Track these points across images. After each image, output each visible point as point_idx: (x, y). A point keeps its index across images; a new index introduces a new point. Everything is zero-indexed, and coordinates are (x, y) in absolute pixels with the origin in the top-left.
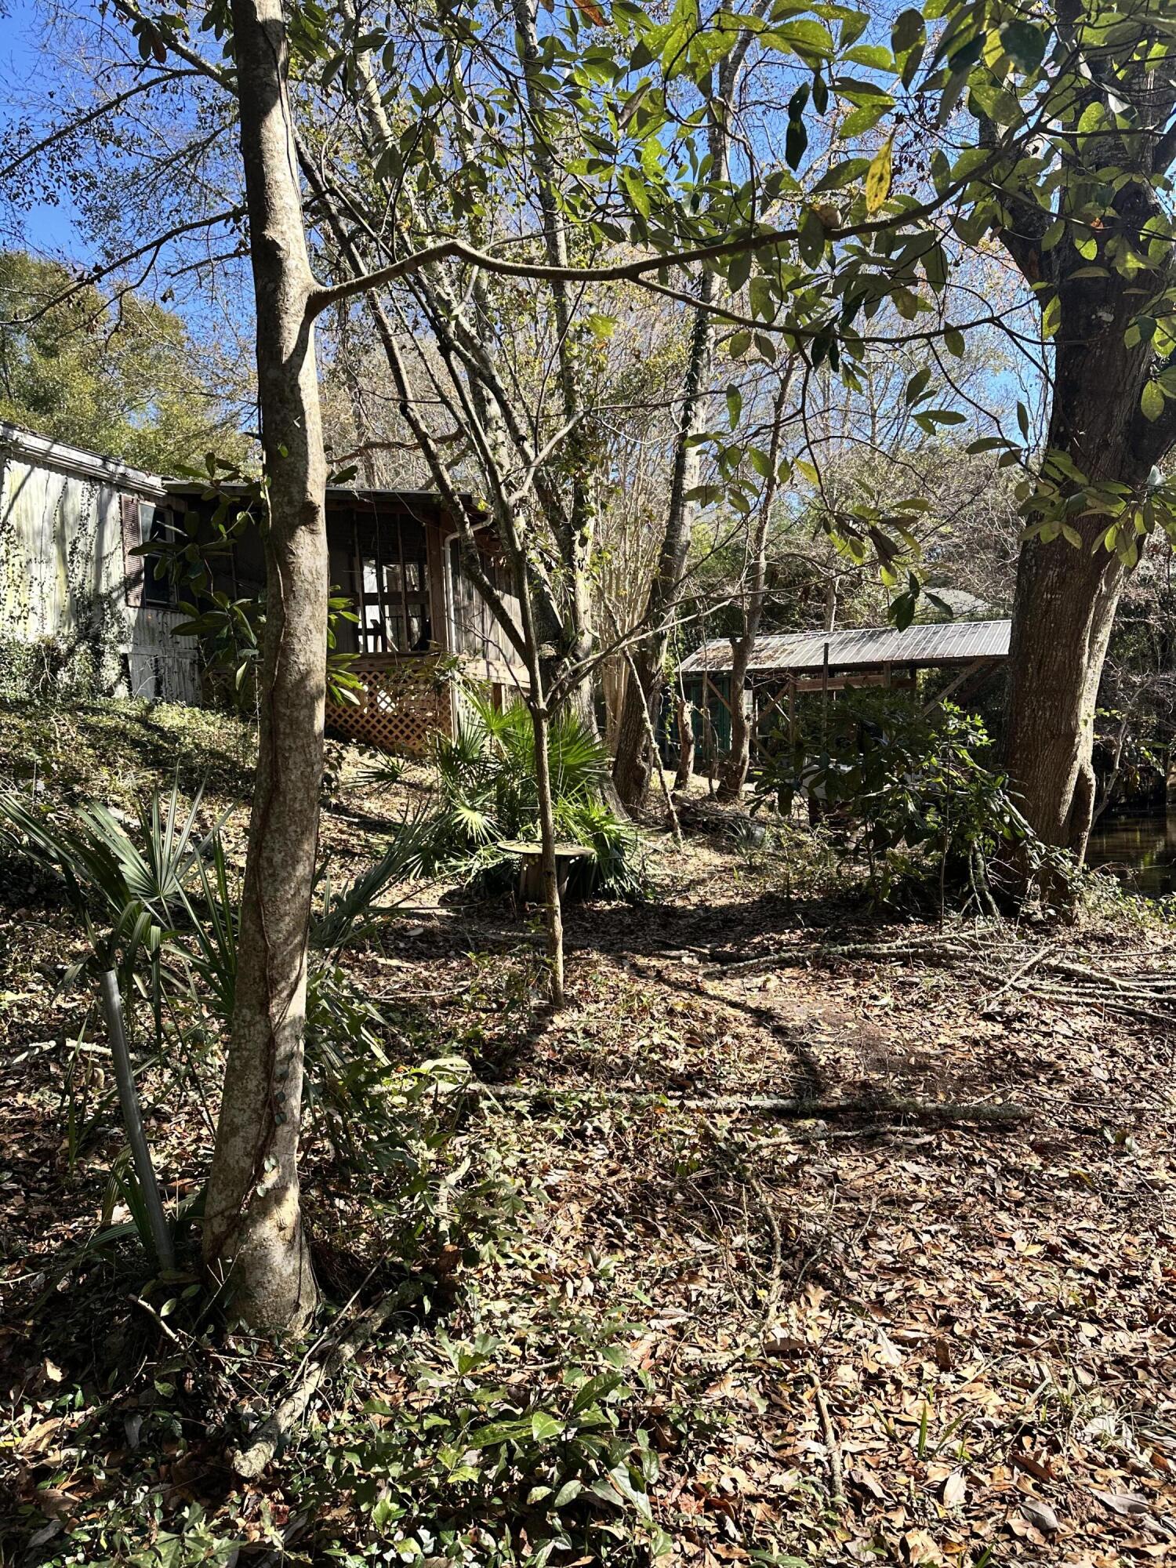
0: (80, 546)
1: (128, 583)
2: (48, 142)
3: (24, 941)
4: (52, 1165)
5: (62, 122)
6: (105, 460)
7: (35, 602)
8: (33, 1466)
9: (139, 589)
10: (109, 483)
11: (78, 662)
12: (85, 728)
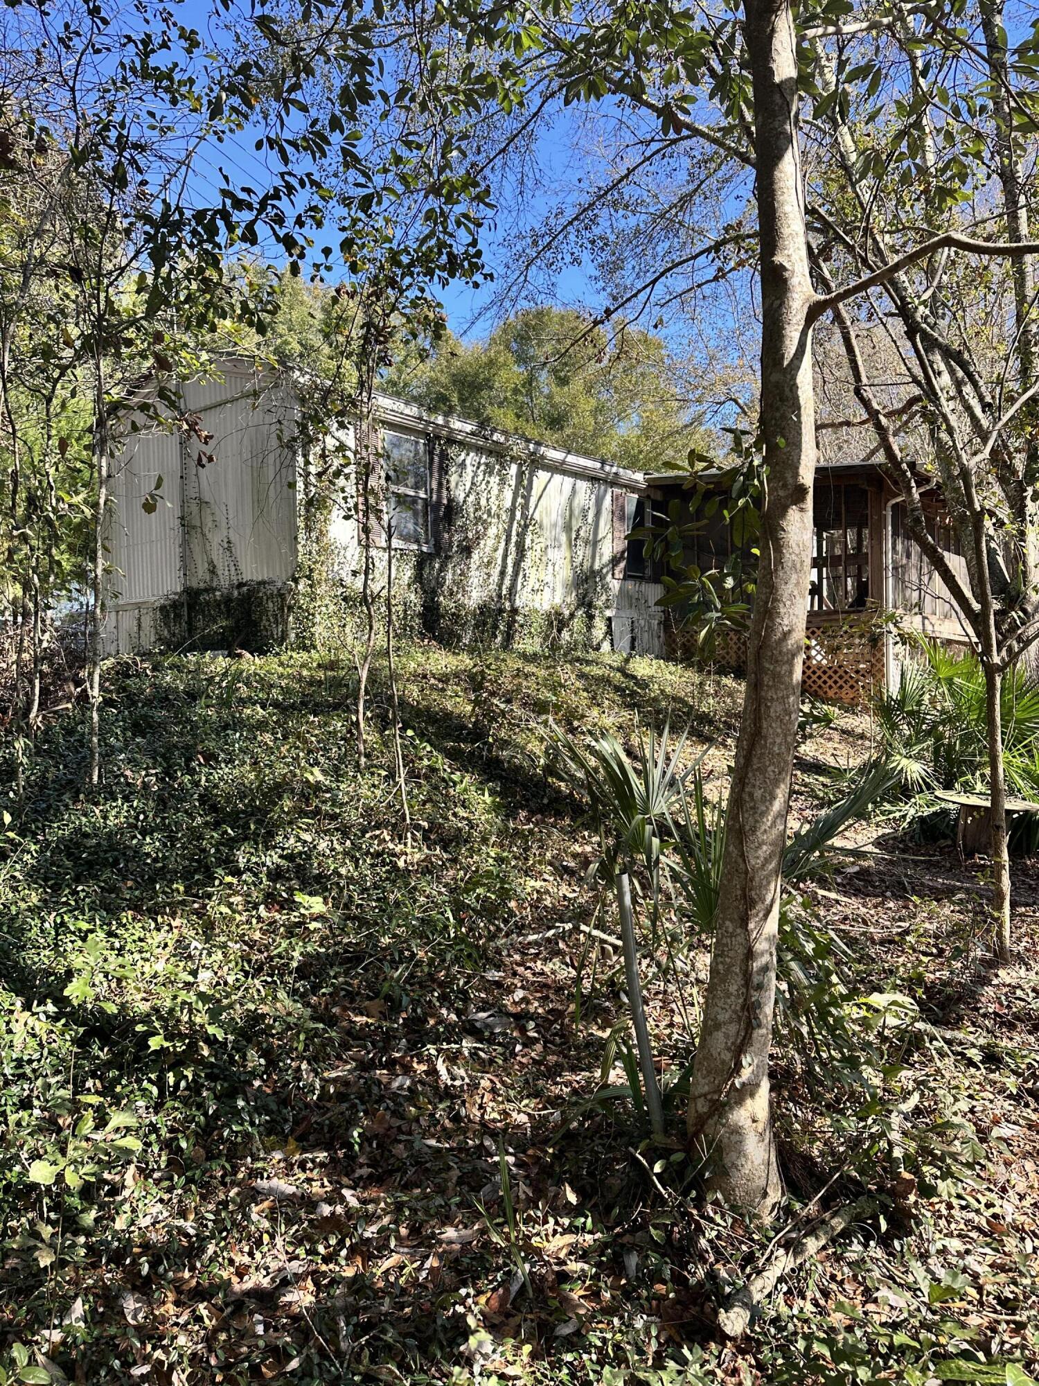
0: (582, 533)
1: (615, 561)
2: (576, 219)
3: (540, 840)
4: (562, 1025)
5: (585, 199)
6: (603, 463)
7: (549, 579)
8: (556, 1268)
9: (622, 565)
10: (605, 481)
11: (577, 624)
12: (581, 676)
